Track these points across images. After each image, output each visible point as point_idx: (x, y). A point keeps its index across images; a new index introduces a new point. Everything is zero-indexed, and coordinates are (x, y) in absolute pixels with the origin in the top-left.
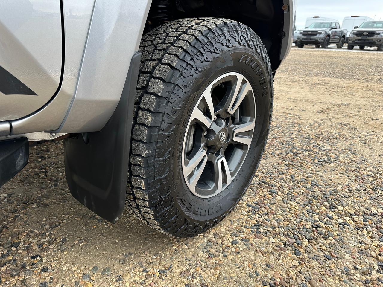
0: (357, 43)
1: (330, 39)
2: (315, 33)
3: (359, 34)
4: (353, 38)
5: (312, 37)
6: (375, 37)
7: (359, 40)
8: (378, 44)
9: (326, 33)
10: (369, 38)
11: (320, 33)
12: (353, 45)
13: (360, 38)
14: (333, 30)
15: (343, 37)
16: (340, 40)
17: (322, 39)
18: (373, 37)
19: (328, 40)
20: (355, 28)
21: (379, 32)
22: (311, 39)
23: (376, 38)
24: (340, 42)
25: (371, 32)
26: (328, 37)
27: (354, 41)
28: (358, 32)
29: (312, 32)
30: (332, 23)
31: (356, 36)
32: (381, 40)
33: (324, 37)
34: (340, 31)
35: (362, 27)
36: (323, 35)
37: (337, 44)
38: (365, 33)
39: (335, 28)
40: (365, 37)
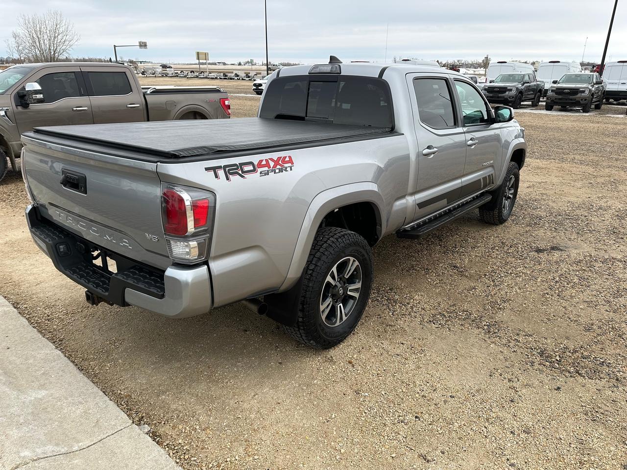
0: (557, 102)
1: (522, 96)
2: (504, 90)
3: (559, 91)
4: (552, 96)
5: (500, 95)
6: (579, 95)
7: (560, 99)
8: (582, 104)
9: (517, 89)
10: (571, 97)
11: (511, 90)
12: (552, 104)
13: (560, 97)
14: (526, 85)
15: (539, 92)
16: (535, 96)
17: (513, 97)
18: (577, 95)
19: (520, 97)
20: (555, 82)
21: (583, 89)
22: (498, 97)
23: (580, 97)
24: (536, 98)
25: (574, 89)
26: (520, 95)
27: (552, 101)
28: (558, 89)
29: (500, 88)
30: (524, 75)
31: (556, 94)
32: (586, 100)
33: (515, 95)
34: (535, 85)
35: (563, 82)
36: (514, 92)
37: (532, 102)
38: (566, 91)
39: (529, 83)
40: (567, 95)
